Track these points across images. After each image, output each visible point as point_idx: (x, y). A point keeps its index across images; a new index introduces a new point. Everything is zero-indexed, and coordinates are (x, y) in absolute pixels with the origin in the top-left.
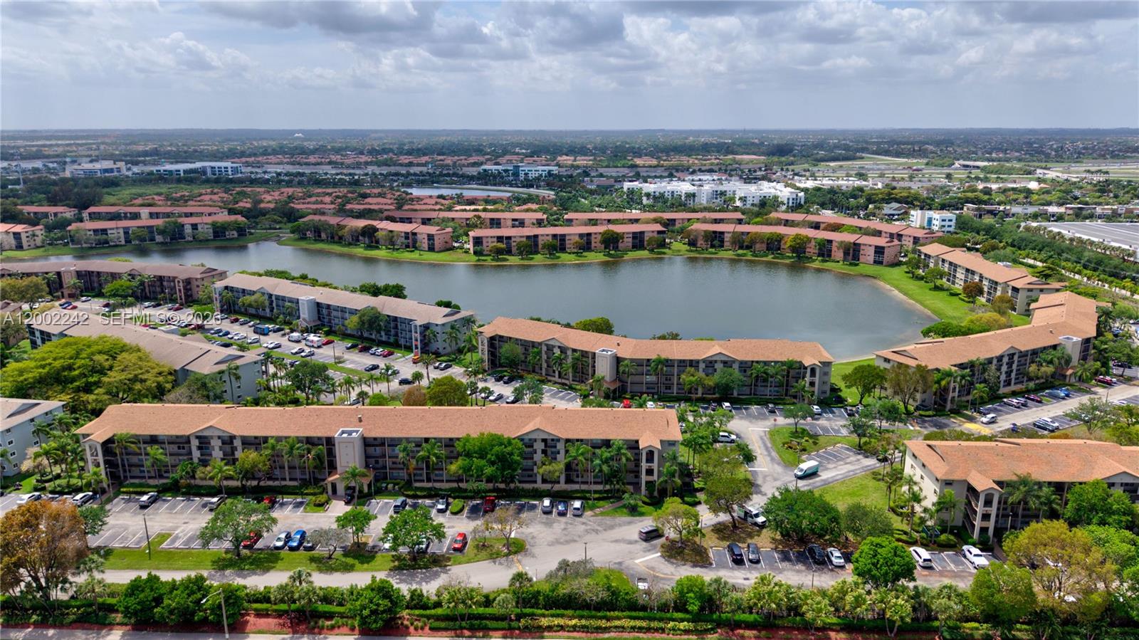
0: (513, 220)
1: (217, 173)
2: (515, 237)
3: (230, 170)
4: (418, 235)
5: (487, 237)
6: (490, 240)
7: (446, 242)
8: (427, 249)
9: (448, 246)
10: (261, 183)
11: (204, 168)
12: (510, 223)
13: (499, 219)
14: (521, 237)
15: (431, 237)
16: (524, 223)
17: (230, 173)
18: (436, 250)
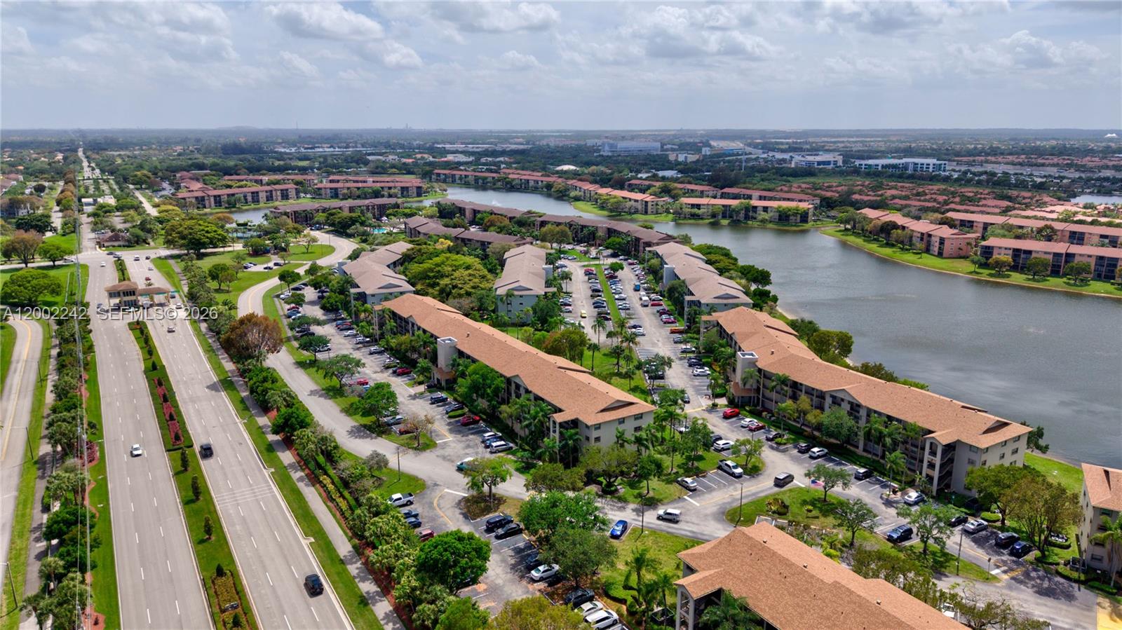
0: (1102, 236)
1: (925, 169)
2: (1037, 252)
3: (931, 167)
4: (933, 238)
5: (1000, 248)
6: (1003, 251)
7: (960, 249)
8: (936, 254)
9: (962, 253)
10: (938, 181)
11: (907, 164)
12: (1096, 239)
13: (1083, 234)
14: (1046, 253)
15: (942, 241)
16: (1116, 242)
17: (931, 170)
18: (944, 256)
